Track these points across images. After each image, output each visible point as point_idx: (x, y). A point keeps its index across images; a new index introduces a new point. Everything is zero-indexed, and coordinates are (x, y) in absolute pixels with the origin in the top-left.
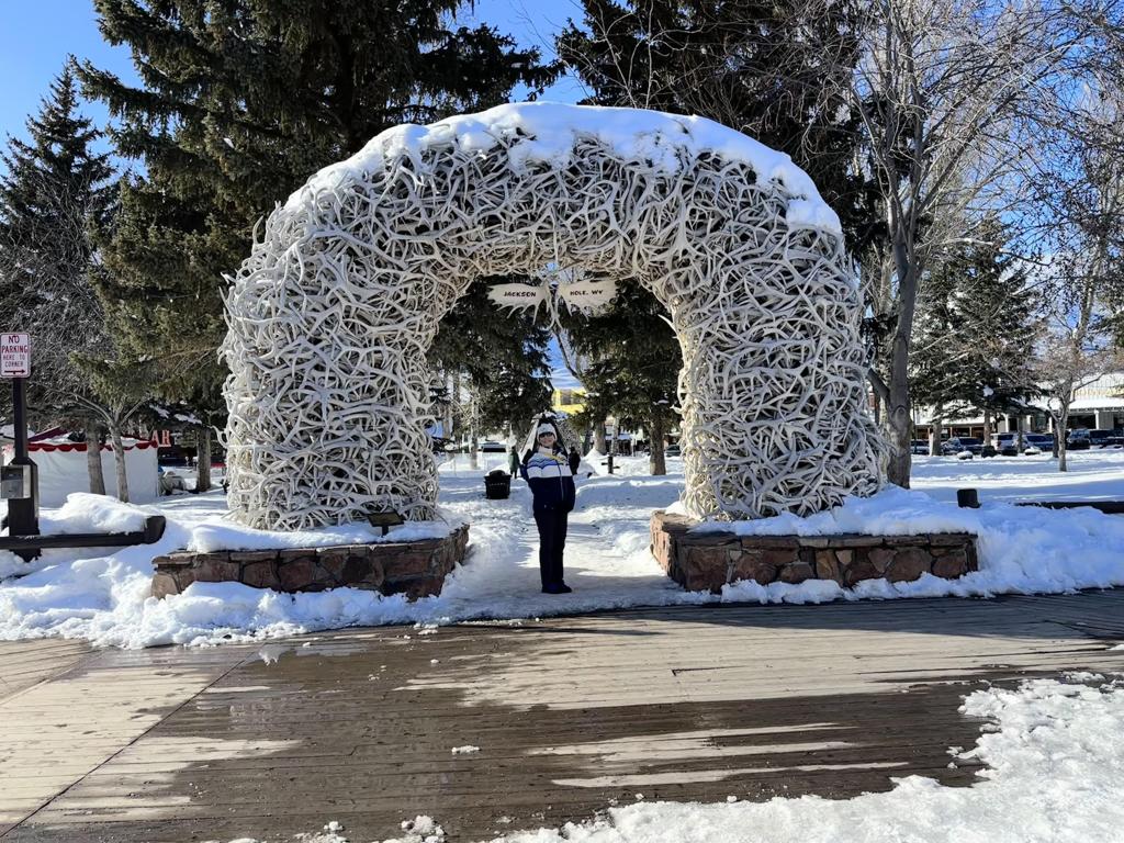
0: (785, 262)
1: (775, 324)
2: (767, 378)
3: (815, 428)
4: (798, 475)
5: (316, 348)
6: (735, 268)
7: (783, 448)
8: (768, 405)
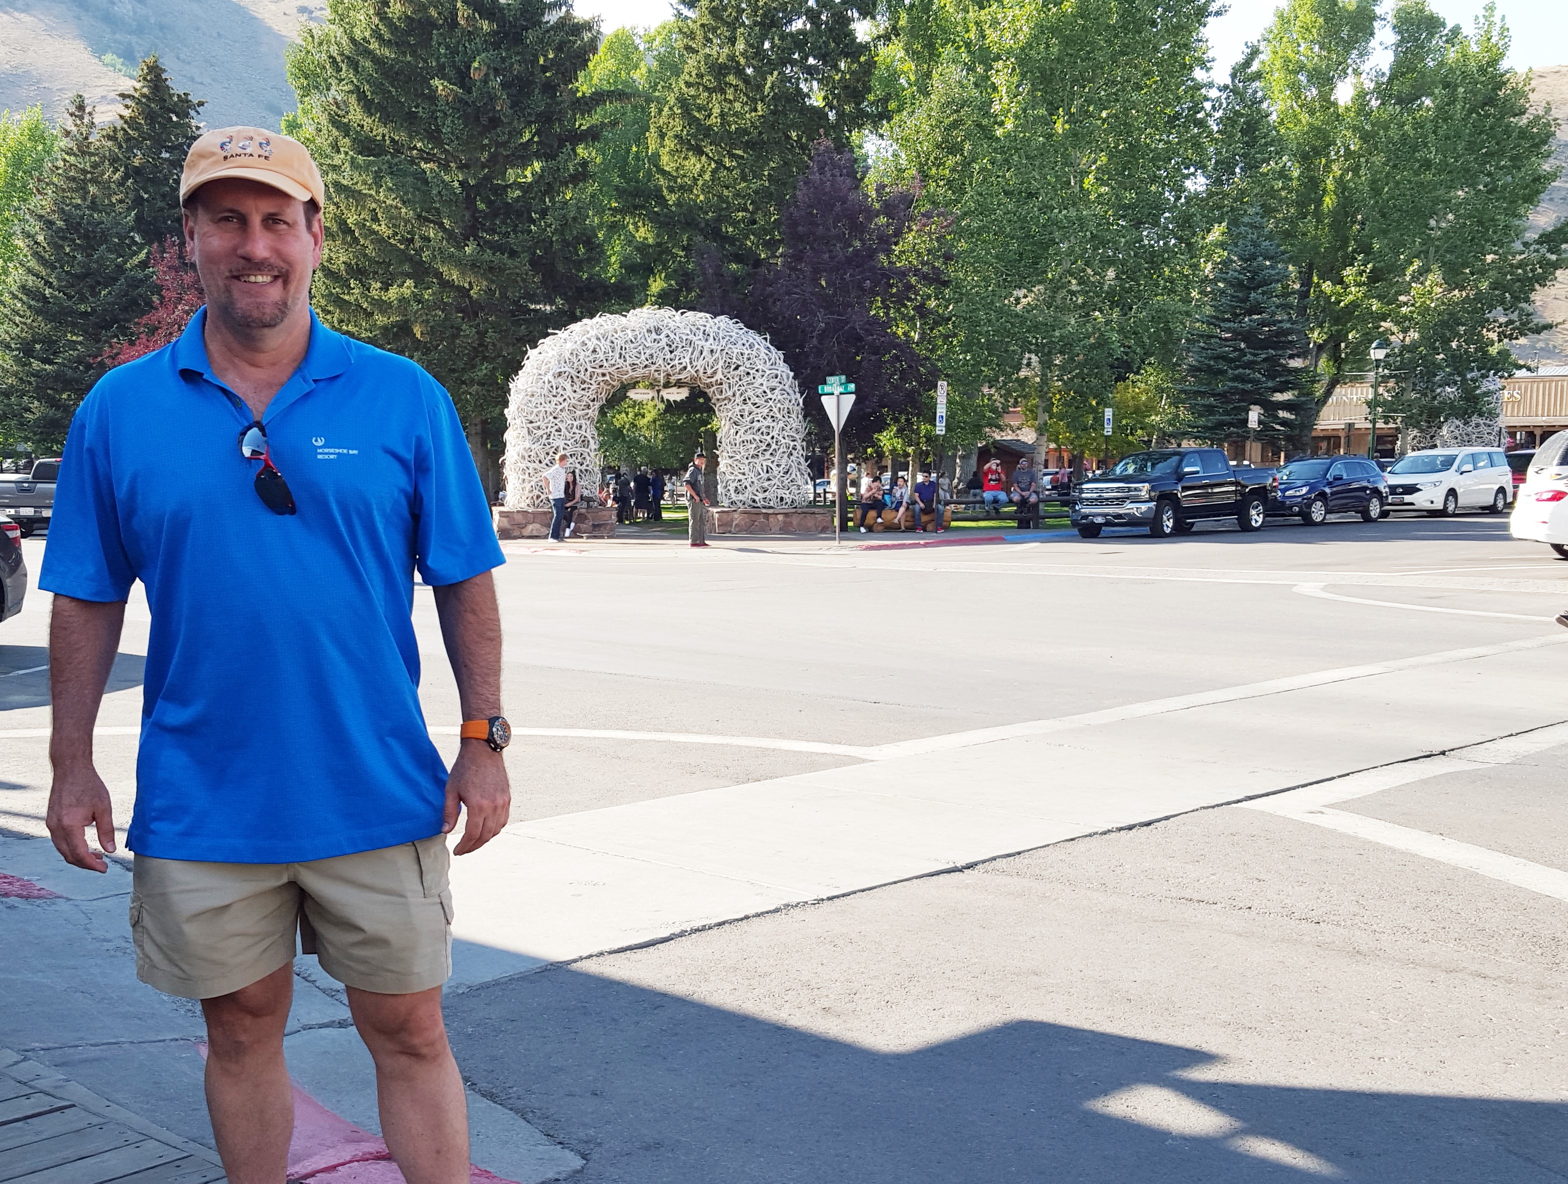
0: (764, 388)
1: (760, 415)
2: (755, 440)
3: (775, 463)
4: (766, 484)
5: (556, 421)
6: (743, 388)
7: (761, 471)
8: (755, 452)
